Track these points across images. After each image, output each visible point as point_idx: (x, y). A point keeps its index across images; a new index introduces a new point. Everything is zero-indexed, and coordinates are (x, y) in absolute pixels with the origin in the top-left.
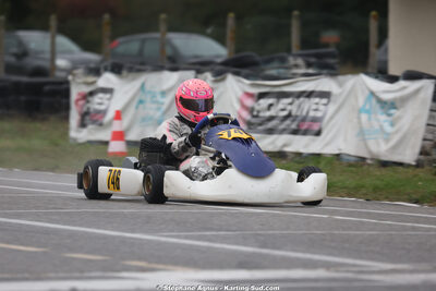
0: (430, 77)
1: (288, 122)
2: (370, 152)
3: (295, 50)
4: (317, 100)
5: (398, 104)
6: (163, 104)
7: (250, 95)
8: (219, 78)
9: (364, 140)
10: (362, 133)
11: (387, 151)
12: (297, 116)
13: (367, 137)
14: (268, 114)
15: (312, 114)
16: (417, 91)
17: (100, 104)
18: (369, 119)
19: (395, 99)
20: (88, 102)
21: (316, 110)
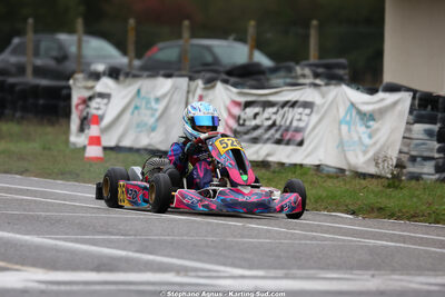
0: (408, 90)
1: (272, 131)
2: (349, 164)
3: (313, 59)
4: (301, 110)
5: (376, 116)
6: (156, 110)
7: (237, 104)
8: (209, 85)
9: (344, 151)
10: (341, 145)
11: (365, 163)
12: (281, 126)
13: (346, 148)
14: (253, 123)
15: (295, 124)
16: (395, 104)
17: (98, 109)
18: (349, 131)
19: (374, 111)
20: (88, 106)
21: (300, 120)
